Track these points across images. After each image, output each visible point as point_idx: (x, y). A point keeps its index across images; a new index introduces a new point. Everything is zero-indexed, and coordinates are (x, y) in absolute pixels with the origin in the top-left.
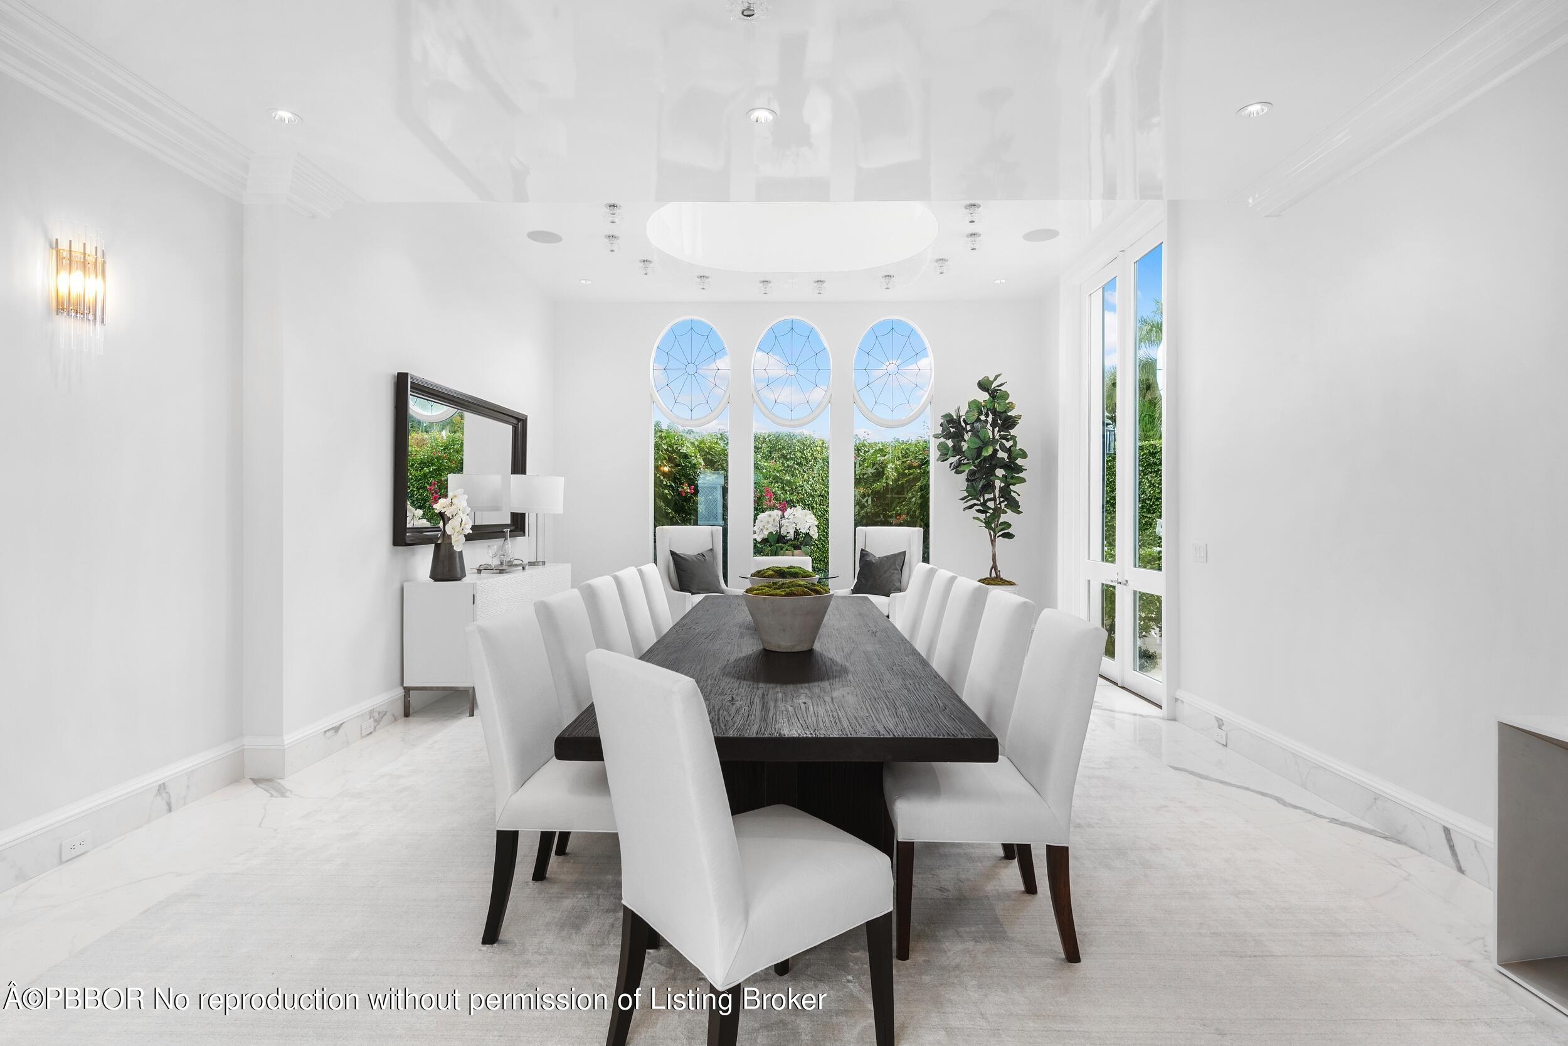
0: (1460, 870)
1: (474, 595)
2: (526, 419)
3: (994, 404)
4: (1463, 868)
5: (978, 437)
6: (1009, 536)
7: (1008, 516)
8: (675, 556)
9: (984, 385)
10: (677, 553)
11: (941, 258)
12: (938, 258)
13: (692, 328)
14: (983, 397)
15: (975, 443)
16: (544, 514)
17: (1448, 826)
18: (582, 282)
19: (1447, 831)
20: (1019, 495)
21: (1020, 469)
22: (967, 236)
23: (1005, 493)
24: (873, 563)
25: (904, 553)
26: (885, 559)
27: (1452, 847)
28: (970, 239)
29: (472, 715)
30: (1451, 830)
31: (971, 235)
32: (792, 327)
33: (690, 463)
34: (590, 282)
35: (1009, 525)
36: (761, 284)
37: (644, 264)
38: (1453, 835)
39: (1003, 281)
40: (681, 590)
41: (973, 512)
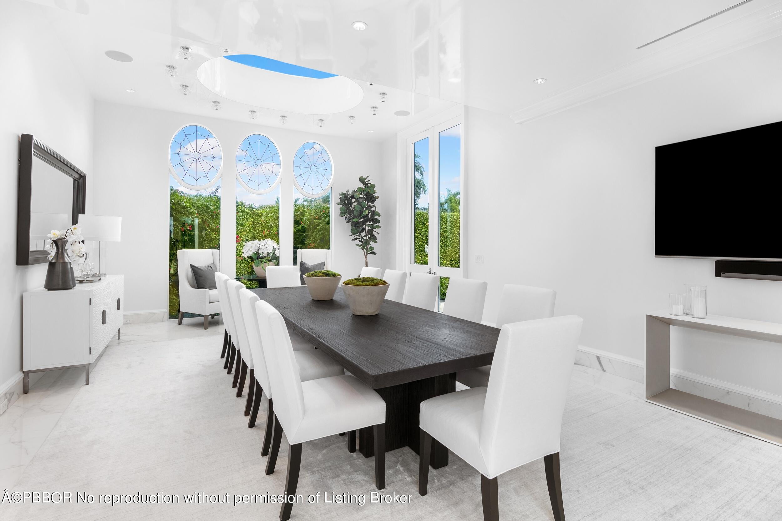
0: (604, 370)
1: (90, 299)
2: (86, 176)
3: (368, 190)
4: (605, 369)
5: (361, 206)
6: (373, 253)
7: (372, 244)
8: (194, 268)
9: (362, 180)
10: (195, 266)
11: (352, 116)
12: (351, 115)
13: (197, 131)
14: (362, 186)
15: (359, 208)
16: (106, 242)
17: (598, 356)
18: (127, 90)
19: (598, 358)
20: (379, 234)
21: (378, 221)
22: (372, 108)
23: (371, 232)
24: (309, 268)
25: (324, 262)
26: (315, 266)
27: (600, 363)
28: (373, 109)
29: (87, 383)
30: (600, 357)
31: (374, 107)
32: (260, 139)
33: (188, 211)
34: (134, 92)
35: (373, 248)
36: (250, 113)
37: (183, 88)
38: (600, 358)
39: (372, 131)
40: (198, 288)
41: (357, 242)
